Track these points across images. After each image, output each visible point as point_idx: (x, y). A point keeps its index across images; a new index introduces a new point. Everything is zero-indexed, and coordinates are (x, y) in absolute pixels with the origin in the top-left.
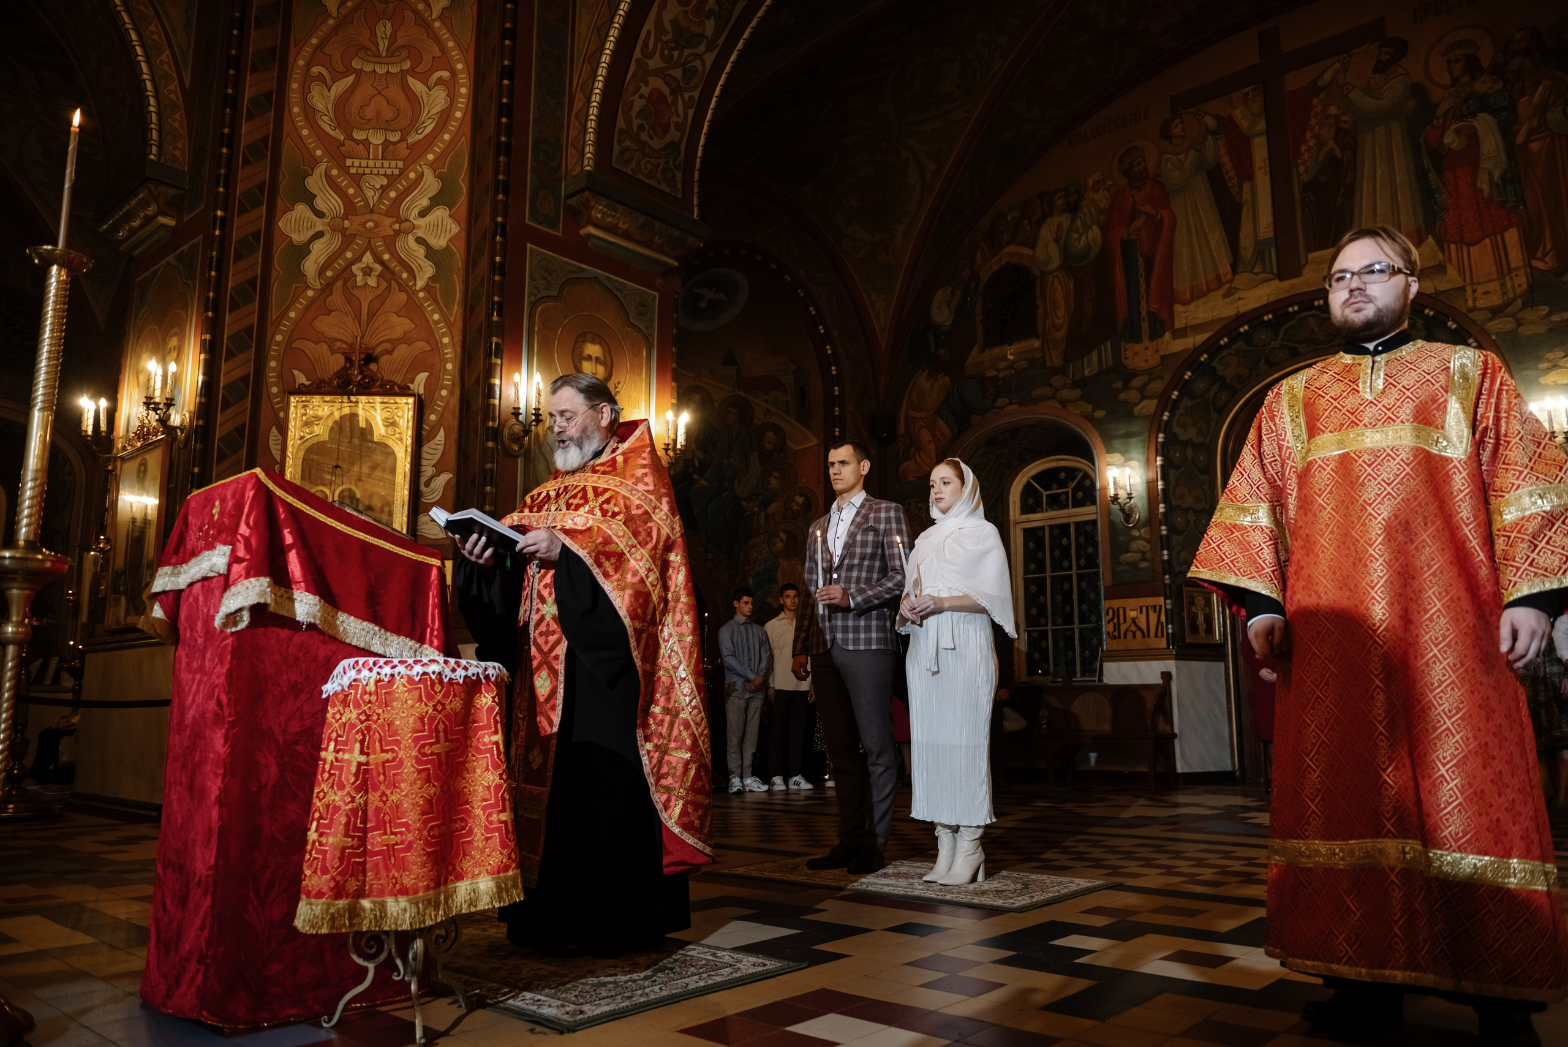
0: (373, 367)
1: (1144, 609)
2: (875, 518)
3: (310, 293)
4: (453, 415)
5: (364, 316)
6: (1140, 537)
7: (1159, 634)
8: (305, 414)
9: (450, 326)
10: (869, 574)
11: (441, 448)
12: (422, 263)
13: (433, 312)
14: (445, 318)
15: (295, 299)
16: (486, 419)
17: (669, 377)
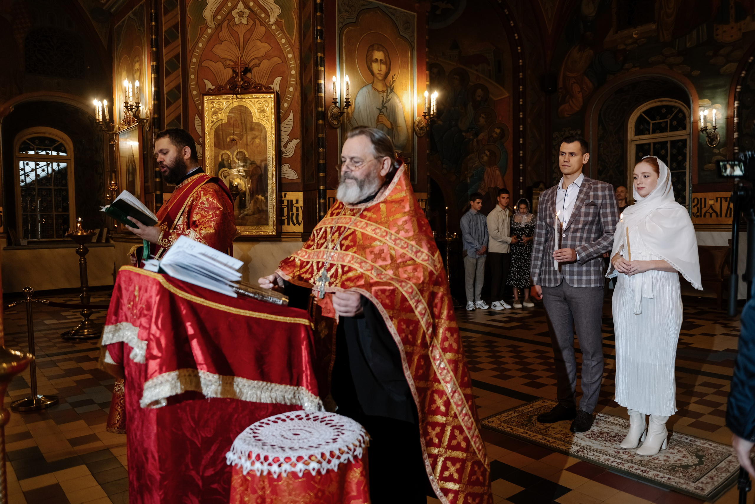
0: (249, 75)
1: (719, 199)
2: (594, 195)
3: (209, 31)
4: (297, 103)
5: (241, 44)
6: (719, 154)
7: (728, 215)
8: (213, 107)
9: (292, 46)
10: (589, 235)
11: (292, 123)
12: (272, 7)
13: (281, 38)
14: (288, 41)
15: (201, 36)
16: (317, 106)
17: (424, 68)
